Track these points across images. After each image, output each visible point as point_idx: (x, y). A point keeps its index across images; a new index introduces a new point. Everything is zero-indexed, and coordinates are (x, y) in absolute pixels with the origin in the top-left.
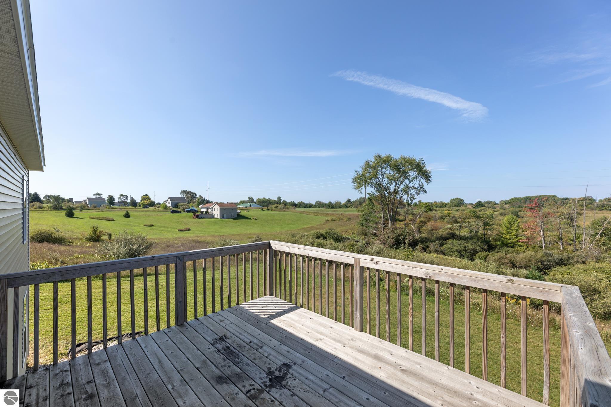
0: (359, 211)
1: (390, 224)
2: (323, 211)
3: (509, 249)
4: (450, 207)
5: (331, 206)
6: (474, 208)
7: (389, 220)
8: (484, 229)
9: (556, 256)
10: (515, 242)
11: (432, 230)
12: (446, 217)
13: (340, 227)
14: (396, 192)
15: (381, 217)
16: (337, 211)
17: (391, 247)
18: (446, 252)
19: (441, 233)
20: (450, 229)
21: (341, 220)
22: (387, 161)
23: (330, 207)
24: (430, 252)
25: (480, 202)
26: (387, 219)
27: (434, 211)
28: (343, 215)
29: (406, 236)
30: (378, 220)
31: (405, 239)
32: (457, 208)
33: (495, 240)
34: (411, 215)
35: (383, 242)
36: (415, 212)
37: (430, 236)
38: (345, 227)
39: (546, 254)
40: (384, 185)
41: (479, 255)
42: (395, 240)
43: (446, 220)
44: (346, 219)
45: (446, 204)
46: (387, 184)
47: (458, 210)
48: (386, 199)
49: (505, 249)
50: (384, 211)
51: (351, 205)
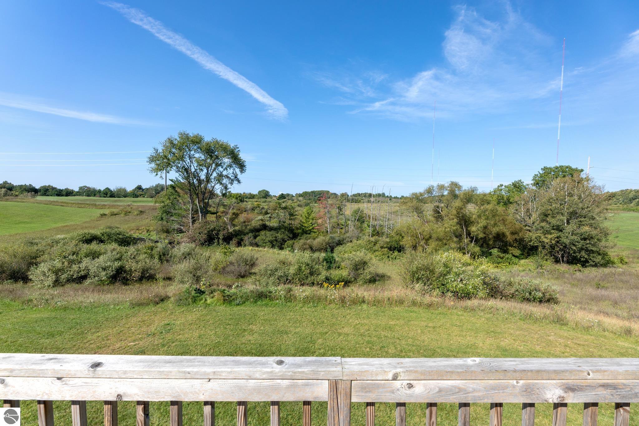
0: (156, 202)
1: (200, 218)
2: (95, 200)
3: (308, 235)
4: (259, 198)
5: (108, 193)
6: (278, 200)
7: (200, 212)
8: (290, 219)
9: (337, 239)
10: (311, 229)
11: (244, 222)
12: (256, 208)
13: (127, 224)
14: (208, 180)
15: (189, 209)
16: (120, 201)
17: (202, 244)
18: (260, 244)
19: (253, 225)
20: (262, 220)
21: (127, 213)
22: (197, 141)
23: (108, 195)
24: (245, 246)
25: (282, 194)
26: (197, 211)
27: (245, 202)
28: (132, 207)
29: (219, 231)
30: (184, 213)
31: (219, 234)
32: (264, 200)
33: (298, 229)
34: (222, 207)
35: (193, 240)
36: (226, 204)
37: (244, 228)
38: (135, 223)
39: (331, 237)
40: (193, 170)
41: (287, 243)
42: (207, 236)
43: (256, 211)
44: (136, 213)
45: (254, 195)
46: (196, 170)
47: (266, 201)
48: (196, 188)
49: (305, 236)
50: (193, 202)
51: (143, 193)
